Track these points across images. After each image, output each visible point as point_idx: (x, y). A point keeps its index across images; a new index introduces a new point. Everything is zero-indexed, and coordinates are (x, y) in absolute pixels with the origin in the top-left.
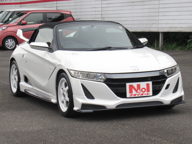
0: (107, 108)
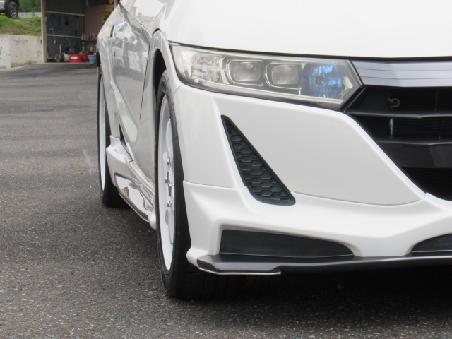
0: (356, 254)
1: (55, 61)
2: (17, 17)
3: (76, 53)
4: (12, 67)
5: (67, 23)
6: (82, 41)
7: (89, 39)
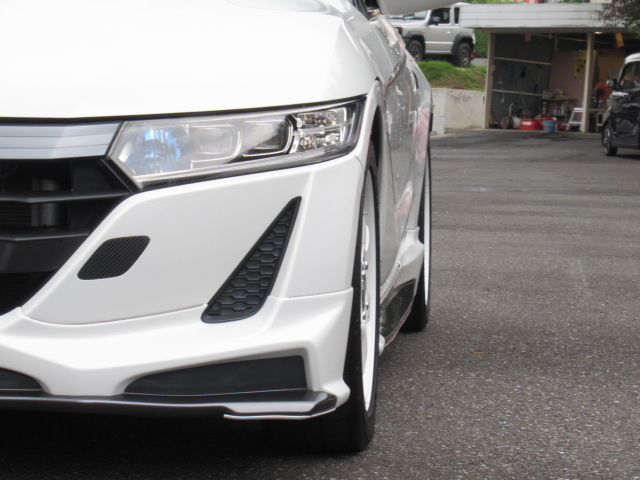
1: (501, 128)
2: (469, 65)
3: (532, 117)
4: (446, 133)
5: (523, 75)
6: (543, 101)
7: (553, 97)
